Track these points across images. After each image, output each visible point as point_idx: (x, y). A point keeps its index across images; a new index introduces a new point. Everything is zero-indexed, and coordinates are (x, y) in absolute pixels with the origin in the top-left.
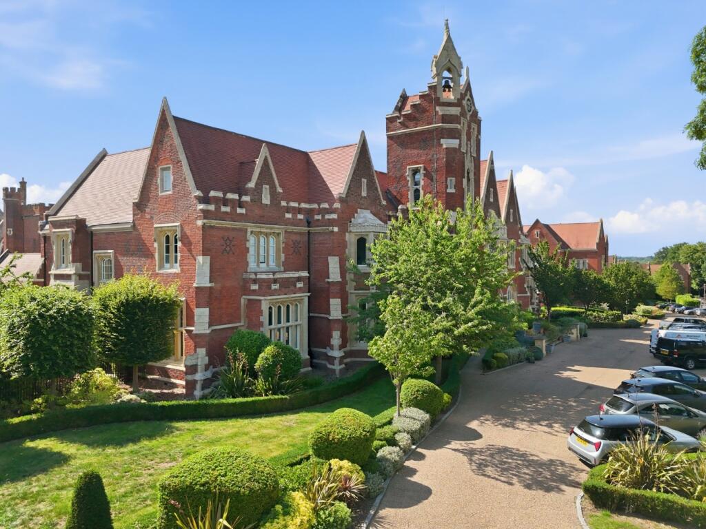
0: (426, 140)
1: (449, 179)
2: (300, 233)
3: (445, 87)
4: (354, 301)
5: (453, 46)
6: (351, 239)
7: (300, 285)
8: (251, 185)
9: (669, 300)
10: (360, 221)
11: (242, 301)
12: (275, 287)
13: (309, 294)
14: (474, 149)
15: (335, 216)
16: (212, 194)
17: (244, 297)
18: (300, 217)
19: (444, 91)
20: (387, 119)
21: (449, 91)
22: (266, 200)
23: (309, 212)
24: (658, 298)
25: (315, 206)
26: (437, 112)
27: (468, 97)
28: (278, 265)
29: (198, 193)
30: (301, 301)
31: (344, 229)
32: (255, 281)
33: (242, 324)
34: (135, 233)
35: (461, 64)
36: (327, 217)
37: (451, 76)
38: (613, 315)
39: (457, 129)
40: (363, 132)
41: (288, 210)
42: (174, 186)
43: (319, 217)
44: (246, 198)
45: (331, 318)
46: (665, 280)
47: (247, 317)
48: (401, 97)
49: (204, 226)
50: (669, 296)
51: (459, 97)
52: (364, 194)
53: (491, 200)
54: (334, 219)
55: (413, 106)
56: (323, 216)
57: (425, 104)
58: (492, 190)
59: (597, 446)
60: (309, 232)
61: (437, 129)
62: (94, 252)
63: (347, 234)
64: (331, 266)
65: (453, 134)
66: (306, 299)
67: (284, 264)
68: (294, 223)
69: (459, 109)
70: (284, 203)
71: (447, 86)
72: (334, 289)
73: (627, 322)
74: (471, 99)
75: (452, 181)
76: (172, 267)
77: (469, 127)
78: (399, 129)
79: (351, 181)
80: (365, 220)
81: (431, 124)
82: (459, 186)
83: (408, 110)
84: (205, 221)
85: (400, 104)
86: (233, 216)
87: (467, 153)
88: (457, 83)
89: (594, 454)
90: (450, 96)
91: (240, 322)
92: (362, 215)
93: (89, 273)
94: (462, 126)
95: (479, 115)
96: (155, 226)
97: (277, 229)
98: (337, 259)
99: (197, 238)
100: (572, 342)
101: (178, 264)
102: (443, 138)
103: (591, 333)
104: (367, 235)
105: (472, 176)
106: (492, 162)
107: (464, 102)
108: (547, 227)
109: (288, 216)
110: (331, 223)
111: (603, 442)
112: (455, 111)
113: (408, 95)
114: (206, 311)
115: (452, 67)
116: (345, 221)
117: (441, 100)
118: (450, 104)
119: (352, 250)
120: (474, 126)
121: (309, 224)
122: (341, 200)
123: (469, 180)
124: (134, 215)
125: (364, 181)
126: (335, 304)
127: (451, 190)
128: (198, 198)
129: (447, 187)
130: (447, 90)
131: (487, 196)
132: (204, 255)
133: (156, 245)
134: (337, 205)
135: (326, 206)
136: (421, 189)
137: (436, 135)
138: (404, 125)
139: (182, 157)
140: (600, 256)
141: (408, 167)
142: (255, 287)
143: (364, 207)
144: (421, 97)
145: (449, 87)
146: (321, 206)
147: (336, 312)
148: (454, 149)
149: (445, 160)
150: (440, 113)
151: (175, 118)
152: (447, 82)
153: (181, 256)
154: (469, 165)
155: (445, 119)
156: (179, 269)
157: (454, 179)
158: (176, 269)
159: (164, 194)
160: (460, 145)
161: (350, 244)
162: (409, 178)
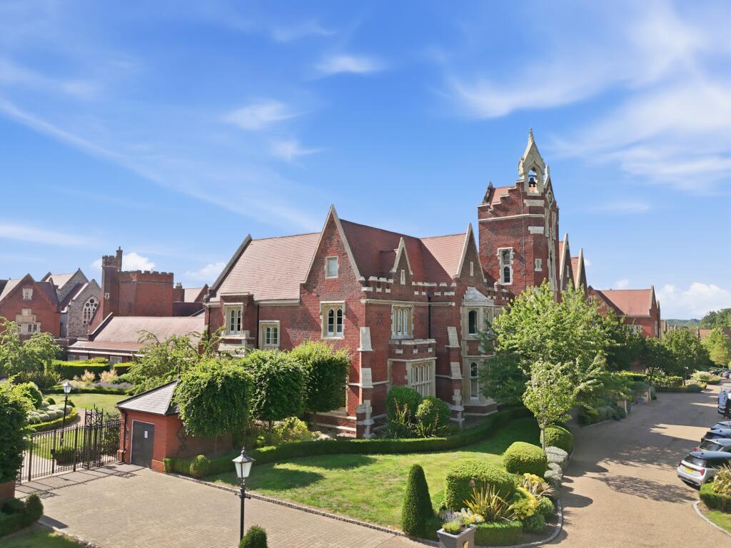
0: (516, 227)
1: (536, 260)
2: (424, 307)
3: (530, 183)
4: (467, 363)
5: (537, 151)
6: (464, 312)
7: (430, 350)
8: (394, 270)
9: (721, 366)
10: (471, 297)
11: (388, 363)
12: (415, 351)
13: (436, 358)
14: (554, 233)
15: (453, 294)
16: (372, 279)
17: (389, 359)
18: (424, 293)
19: (530, 186)
20: (479, 208)
21: (534, 186)
22: (403, 282)
23: (430, 290)
24: (712, 364)
25: (435, 285)
26: (524, 205)
27: (549, 191)
28: (409, 334)
29: (362, 279)
30: (430, 364)
31: (459, 305)
32: (400, 347)
33: (387, 381)
34: (301, 308)
35: (544, 165)
36: (446, 294)
37: (535, 174)
38: (674, 380)
39: (542, 218)
40: (471, 224)
41: (417, 288)
42: (340, 272)
43: (439, 294)
44: (391, 281)
45: (453, 378)
46: (716, 346)
47: (392, 375)
48: (488, 188)
49: (367, 304)
50: (721, 362)
51: (543, 191)
52: (472, 274)
53: (568, 276)
54: (452, 296)
55: (503, 199)
56: (442, 293)
57: (514, 197)
58: (568, 267)
59: (702, 472)
60: (429, 306)
61: (524, 218)
62: (260, 321)
63: (461, 308)
64: (450, 334)
65: (539, 222)
66: (434, 362)
67: (414, 332)
68: (419, 299)
69: (543, 201)
70: (413, 284)
71: (532, 182)
72: (453, 354)
73: (689, 386)
74: (552, 193)
75: (539, 261)
76: (335, 335)
77: (551, 215)
78: (490, 217)
79: (464, 264)
80: (475, 296)
81: (519, 213)
82: (544, 266)
83: (497, 200)
84: (368, 300)
85: (488, 194)
86: (384, 296)
87: (549, 238)
88: (541, 180)
89: (699, 478)
90: (535, 191)
91: (386, 380)
92: (471, 292)
93: (254, 338)
94: (546, 216)
95: (557, 204)
96: (322, 302)
97: (410, 304)
98: (454, 329)
99: (361, 313)
100: (645, 404)
101: (342, 333)
102: (530, 226)
103: (660, 396)
104: (478, 309)
105: (554, 257)
106: (567, 243)
107: (547, 195)
108: (599, 292)
109: (416, 293)
110: (449, 299)
111: (706, 469)
112: (540, 203)
113: (494, 187)
114: (369, 370)
115: (536, 167)
116: (460, 297)
117: (528, 195)
118: (535, 198)
119: (465, 321)
120: (554, 214)
121: (430, 299)
122: (457, 280)
123: (551, 260)
124: (301, 293)
125: (472, 263)
126: (455, 366)
127: (538, 269)
128: (361, 282)
129: (535, 267)
130: (532, 185)
131: (565, 273)
132: (366, 326)
133: (321, 317)
134: (454, 285)
135: (445, 285)
136: (511, 268)
137: (525, 224)
138: (494, 214)
139: (348, 250)
140: (653, 322)
141: (498, 249)
142: (401, 352)
143: (471, 285)
144: (510, 191)
145: (534, 183)
146: (441, 285)
147: (456, 374)
148: (540, 235)
149: (532, 244)
150: (528, 205)
151: (342, 221)
152: (532, 179)
153: (345, 327)
154: (551, 247)
155: (532, 210)
156: (344, 337)
157: (540, 260)
158: (340, 336)
159: (329, 278)
160: (544, 232)
161: (464, 317)
162: (500, 258)
